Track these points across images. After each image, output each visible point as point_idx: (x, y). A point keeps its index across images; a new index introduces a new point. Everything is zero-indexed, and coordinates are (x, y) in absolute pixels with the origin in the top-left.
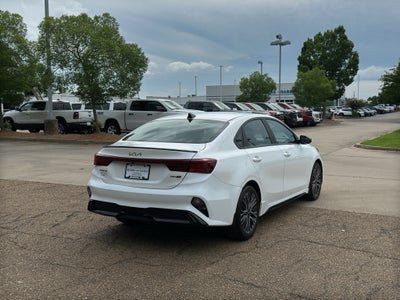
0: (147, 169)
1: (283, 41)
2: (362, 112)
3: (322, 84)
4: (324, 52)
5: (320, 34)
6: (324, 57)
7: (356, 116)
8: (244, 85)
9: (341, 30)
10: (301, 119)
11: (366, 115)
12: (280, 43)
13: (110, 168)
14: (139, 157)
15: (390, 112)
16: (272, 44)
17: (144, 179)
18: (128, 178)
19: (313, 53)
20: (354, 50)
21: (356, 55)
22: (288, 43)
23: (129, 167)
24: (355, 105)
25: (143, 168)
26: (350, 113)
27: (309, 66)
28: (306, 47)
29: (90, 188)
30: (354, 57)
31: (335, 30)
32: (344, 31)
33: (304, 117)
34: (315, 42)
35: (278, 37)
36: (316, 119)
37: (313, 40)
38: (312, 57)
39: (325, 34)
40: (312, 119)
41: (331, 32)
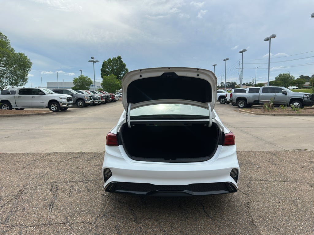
1: (95, 60)
4: (112, 68)
5: (110, 59)
6: (113, 70)
8: (75, 81)
9: (119, 58)
10: (111, 99)
12: (93, 61)
16: (89, 61)
19: (108, 67)
20: (126, 67)
22: (98, 62)
27: (106, 73)
28: (104, 65)
29: (110, 170)
30: (126, 71)
31: (117, 58)
32: (121, 58)
33: (112, 98)
34: (108, 63)
35: (92, 58)
36: (116, 99)
37: (107, 62)
38: (107, 69)
39: (113, 59)
40: (115, 98)
41: (116, 58)
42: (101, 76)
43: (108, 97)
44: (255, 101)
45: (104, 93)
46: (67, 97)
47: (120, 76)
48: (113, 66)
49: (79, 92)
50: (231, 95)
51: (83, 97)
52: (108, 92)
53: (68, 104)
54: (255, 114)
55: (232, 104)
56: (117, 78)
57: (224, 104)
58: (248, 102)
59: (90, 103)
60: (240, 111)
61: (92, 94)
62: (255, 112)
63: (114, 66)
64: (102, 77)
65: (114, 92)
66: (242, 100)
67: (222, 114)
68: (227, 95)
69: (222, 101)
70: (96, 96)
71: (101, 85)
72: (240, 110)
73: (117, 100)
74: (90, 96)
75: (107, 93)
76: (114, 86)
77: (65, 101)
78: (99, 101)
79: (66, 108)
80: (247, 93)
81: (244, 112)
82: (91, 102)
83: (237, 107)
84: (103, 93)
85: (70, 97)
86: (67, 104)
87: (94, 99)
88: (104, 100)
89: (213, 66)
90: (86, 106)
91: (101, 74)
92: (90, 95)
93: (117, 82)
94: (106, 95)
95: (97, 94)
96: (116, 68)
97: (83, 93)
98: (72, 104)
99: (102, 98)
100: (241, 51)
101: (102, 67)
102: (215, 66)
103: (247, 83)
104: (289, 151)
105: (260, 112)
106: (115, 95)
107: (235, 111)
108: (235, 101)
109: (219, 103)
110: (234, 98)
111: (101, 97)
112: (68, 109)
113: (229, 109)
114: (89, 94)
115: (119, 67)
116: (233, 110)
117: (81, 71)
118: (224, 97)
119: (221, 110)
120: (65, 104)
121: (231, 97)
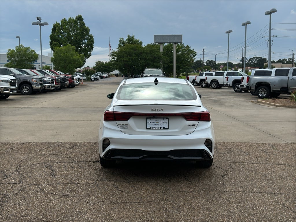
0: (166, 120)
1: (42, 22)
2: (92, 78)
3: (74, 57)
4: (69, 34)
5: (65, 20)
6: (69, 37)
7: (89, 80)
8: (11, 54)
9: (80, 18)
11: (95, 79)
12: (40, 24)
13: (131, 122)
14: (161, 112)
15: (106, 77)
16: (34, 24)
17: (164, 128)
18: (150, 128)
19: (61, 33)
20: (90, 33)
21: (91, 37)
22: (46, 24)
23: (148, 120)
24: (88, 72)
25: (162, 121)
26: (85, 78)
27: (59, 42)
28: (56, 29)
29: (109, 140)
30: (90, 39)
31: (76, 18)
32: (82, 19)
33: (69, 81)
34: (62, 25)
35: (38, 18)
36: (76, 82)
37: (60, 24)
38: (60, 36)
39: (69, 20)
40: (74, 82)
41: (73, 19)
42: (50, 46)
43: (64, 79)
44: (283, 88)
45: (57, 74)
46: (10, 79)
47: (81, 47)
48: (68, 31)
49: (23, 72)
50: (248, 79)
51: (30, 80)
52: (63, 72)
53: (12, 90)
54: (277, 106)
55: (251, 92)
56: (77, 50)
57: (240, 92)
58: (272, 89)
59: (40, 89)
60: (258, 102)
61: (41, 75)
62: (277, 103)
63: (71, 31)
64: (52, 48)
65: (72, 72)
66: (264, 87)
67: (232, 106)
68: (243, 78)
69: (238, 88)
70: (46, 78)
71: (52, 61)
72: (259, 100)
73: (77, 85)
74: (39, 79)
75: (62, 74)
76: (71, 63)
77: (7, 85)
78: (53, 85)
79: (8, 95)
80: (273, 76)
81: (263, 103)
82: (41, 87)
83: (257, 96)
84: (55, 73)
85: (14, 80)
86: (10, 90)
87: (45, 83)
88: (59, 85)
89: (227, 33)
90: (34, 92)
91: (51, 43)
92: (39, 77)
93: (77, 57)
94: (62, 76)
95: (48, 75)
96: (75, 34)
97: (28, 74)
98: (16, 89)
99: (56, 81)
100: (268, 12)
101: (52, 32)
102: (230, 33)
103: (285, 60)
104: (291, 143)
105: (284, 104)
106: (75, 78)
107: (252, 101)
108: (253, 88)
109: (233, 91)
110: (253, 83)
111: (55, 79)
112: (10, 97)
113: (244, 99)
114: (37, 75)
115: (79, 32)
116: (249, 101)
117: (18, 37)
118: (239, 82)
119: (232, 101)
120: (7, 89)
121: (248, 82)
